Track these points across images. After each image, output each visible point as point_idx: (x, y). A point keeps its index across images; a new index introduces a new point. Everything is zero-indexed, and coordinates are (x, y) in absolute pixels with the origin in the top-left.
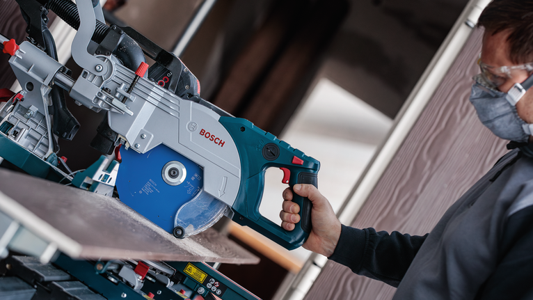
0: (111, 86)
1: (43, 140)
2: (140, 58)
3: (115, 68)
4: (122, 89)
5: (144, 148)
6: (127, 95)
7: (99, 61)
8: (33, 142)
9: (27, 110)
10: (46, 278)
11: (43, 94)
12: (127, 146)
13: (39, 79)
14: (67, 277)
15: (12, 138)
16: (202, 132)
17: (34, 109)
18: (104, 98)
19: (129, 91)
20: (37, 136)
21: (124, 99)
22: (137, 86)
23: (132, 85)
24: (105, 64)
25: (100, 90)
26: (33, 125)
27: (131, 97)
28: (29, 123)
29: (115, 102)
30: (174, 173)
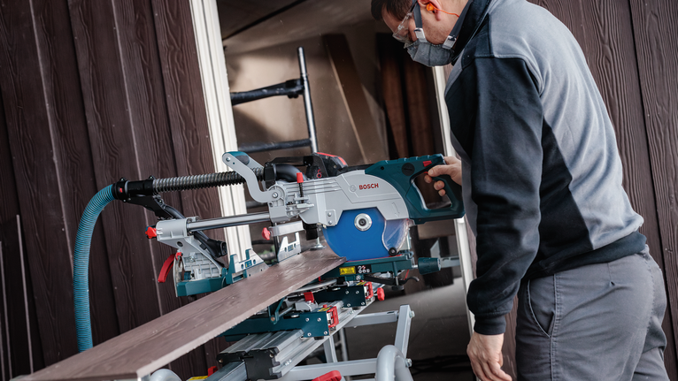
0: (290, 200)
1: (212, 266)
2: (296, 171)
3: (284, 188)
4: (297, 198)
5: (335, 222)
6: (302, 199)
7: (272, 191)
8: (208, 271)
9: (189, 258)
10: (247, 351)
11: (190, 243)
12: (325, 226)
13: (181, 237)
14: (269, 335)
15: (193, 280)
16: (361, 187)
17: (192, 255)
18: (291, 209)
19: (302, 195)
20: (207, 267)
21: (302, 202)
22: (304, 189)
23: (301, 190)
24: (276, 190)
25: (286, 206)
26: (200, 263)
27: (304, 198)
28: (197, 263)
29: (299, 206)
30: (363, 222)
